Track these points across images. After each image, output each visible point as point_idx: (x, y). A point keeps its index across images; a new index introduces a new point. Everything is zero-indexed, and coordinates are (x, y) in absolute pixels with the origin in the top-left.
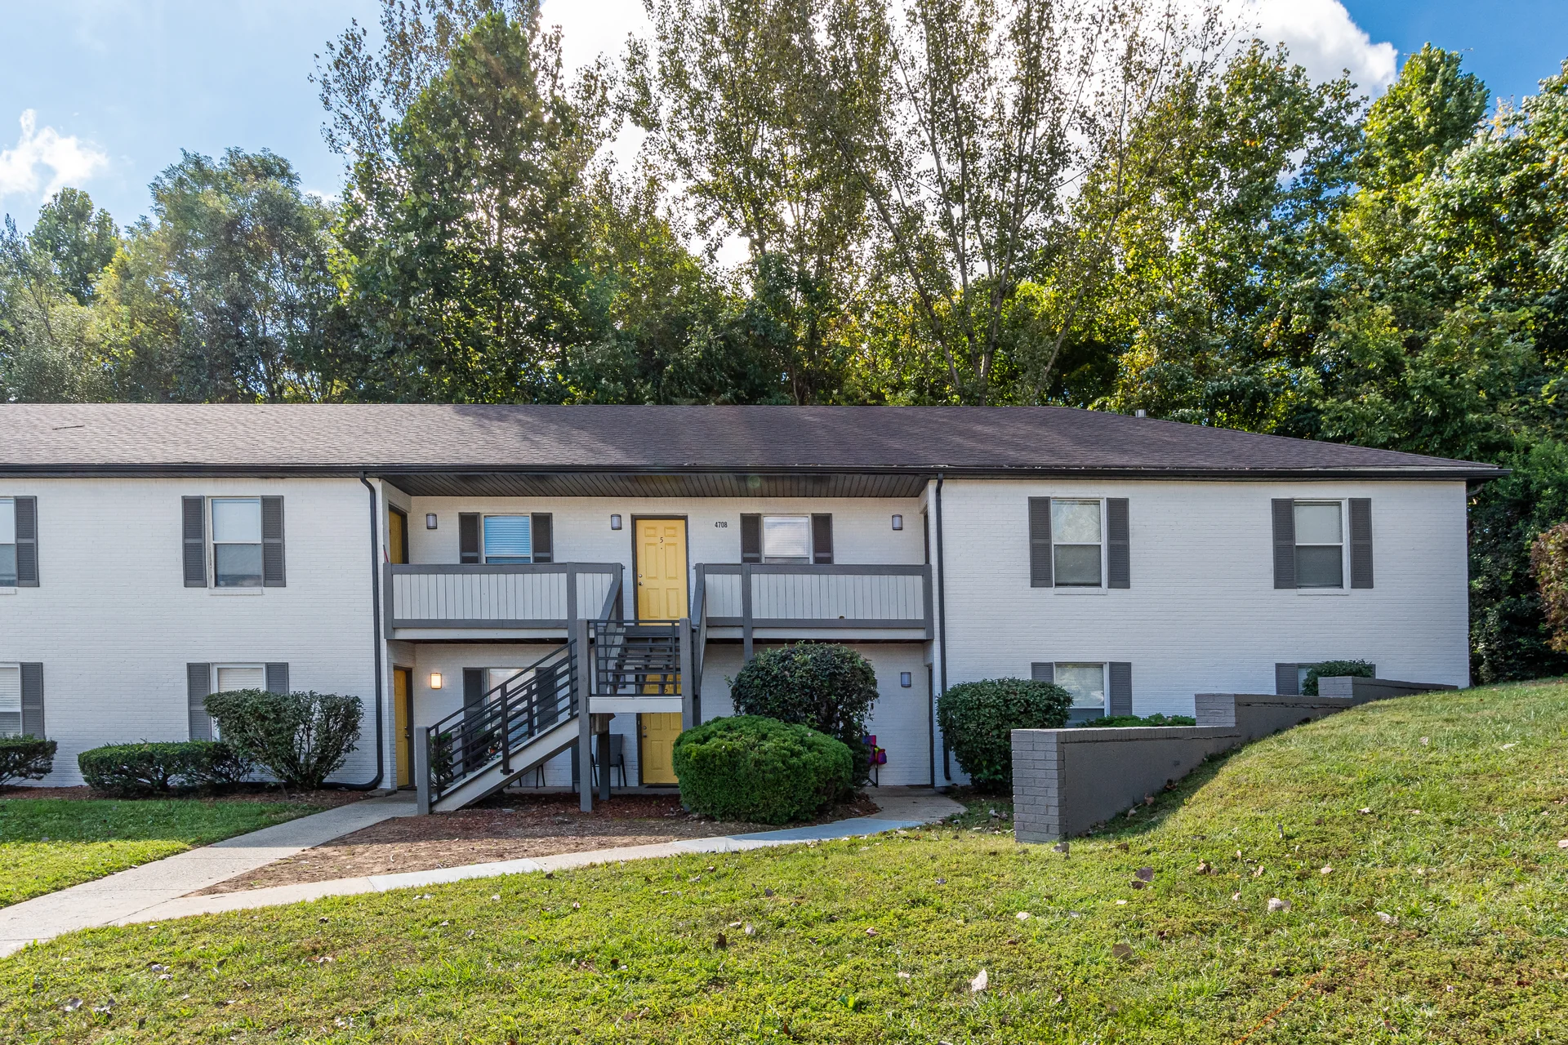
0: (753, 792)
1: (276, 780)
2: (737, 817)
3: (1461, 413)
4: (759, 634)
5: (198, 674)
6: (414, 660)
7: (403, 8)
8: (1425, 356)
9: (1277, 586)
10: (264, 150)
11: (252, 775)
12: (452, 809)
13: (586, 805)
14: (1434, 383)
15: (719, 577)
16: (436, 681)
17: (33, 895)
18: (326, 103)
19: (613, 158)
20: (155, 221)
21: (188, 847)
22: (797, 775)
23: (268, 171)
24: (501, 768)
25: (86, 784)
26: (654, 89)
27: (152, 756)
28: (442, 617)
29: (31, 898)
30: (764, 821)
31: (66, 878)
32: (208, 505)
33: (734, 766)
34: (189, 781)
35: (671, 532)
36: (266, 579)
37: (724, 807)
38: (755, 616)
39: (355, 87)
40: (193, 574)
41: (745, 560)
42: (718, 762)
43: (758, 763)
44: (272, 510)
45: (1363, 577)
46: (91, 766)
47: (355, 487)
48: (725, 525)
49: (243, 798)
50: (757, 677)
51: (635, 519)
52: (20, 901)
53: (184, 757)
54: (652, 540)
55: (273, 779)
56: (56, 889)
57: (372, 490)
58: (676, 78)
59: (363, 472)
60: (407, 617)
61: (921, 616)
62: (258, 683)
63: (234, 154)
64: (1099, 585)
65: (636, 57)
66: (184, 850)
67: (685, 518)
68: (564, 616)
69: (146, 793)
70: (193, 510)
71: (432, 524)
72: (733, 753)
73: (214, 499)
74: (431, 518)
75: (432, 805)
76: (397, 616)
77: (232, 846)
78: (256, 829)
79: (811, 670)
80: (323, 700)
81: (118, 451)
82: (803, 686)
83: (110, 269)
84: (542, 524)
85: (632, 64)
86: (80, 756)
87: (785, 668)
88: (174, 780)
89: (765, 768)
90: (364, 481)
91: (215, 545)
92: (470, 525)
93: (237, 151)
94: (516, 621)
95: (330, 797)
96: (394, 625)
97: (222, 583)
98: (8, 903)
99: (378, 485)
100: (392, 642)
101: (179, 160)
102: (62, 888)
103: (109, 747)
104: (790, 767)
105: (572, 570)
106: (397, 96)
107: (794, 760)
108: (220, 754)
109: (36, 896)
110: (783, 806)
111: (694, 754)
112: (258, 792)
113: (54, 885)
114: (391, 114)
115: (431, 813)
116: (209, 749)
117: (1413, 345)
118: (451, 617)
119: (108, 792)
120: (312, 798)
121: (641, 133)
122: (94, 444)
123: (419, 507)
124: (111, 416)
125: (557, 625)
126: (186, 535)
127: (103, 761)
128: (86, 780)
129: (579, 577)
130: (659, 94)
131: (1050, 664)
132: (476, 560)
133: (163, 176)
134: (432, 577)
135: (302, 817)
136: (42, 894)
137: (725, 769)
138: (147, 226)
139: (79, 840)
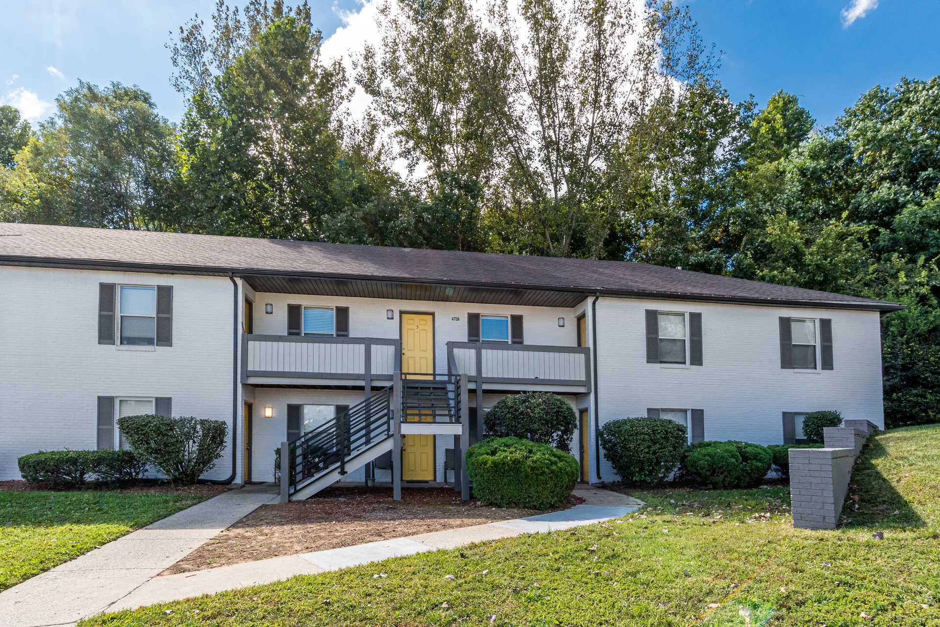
0: (530, 488)
1: (166, 477)
2: (517, 505)
3: (835, 279)
4: (486, 387)
5: (105, 404)
6: (254, 398)
7: (228, 9)
8: (814, 248)
9: (782, 367)
10: (134, 86)
11: (146, 474)
12: (304, 498)
13: (397, 495)
14: (822, 263)
15: (462, 350)
16: (268, 412)
17: (25, 577)
18: (175, 62)
19: (349, 111)
20: (60, 123)
21: (131, 530)
22: (557, 477)
23: (136, 97)
24: (339, 470)
25: (24, 480)
26: (379, 73)
27: (76, 459)
28: (281, 370)
29: (25, 580)
30: (535, 507)
31: (48, 559)
32: (118, 290)
33: (517, 471)
34: (103, 478)
35: (424, 322)
36: (158, 340)
37: (510, 498)
38: (484, 375)
39: (194, 55)
40: (106, 335)
41: (470, 340)
42: (507, 468)
43: (533, 469)
44: (165, 296)
45: (828, 364)
46: (29, 467)
47: (225, 283)
48: (458, 319)
49: (142, 490)
50: (509, 412)
51: (402, 313)
52: (16, 584)
53: (98, 461)
54: (411, 327)
55: (165, 477)
56: (44, 570)
57: (236, 285)
58: (392, 67)
59: (231, 273)
60: (257, 369)
61: (583, 378)
62: (150, 410)
63: (116, 85)
64: (684, 363)
65: (369, 55)
66: (128, 532)
67: (433, 314)
68: (363, 372)
69: (69, 486)
70: (107, 293)
71: (269, 310)
72: (516, 462)
73: (123, 286)
74: (269, 307)
75: (290, 495)
76: (250, 368)
77: (161, 528)
78: (170, 515)
79: (544, 409)
80: (202, 422)
81: (52, 251)
82: (541, 419)
83: (26, 149)
84: (342, 314)
85: (366, 58)
86: (20, 460)
87: (527, 407)
88: (90, 477)
89: (537, 472)
90: (232, 279)
91: (122, 317)
92: (294, 312)
93: (118, 84)
94: (331, 374)
95: (205, 490)
96: (247, 374)
97: (125, 342)
98: (6, 587)
99: (239, 282)
100: (245, 385)
101: (76, 85)
102: (48, 569)
103: (41, 453)
104: (553, 472)
105: (368, 342)
106: (221, 62)
107: (554, 467)
108: (127, 459)
109: (28, 578)
110: (547, 498)
111: (490, 462)
112: (151, 486)
113: (41, 566)
114: (216, 71)
115: (290, 501)
116: (119, 456)
117: (808, 243)
118: (287, 370)
119: (42, 486)
120: (193, 491)
121: (370, 97)
122: (32, 246)
123: (261, 299)
124: (39, 231)
125: (358, 377)
126: (101, 308)
127: (39, 463)
128: (24, 477)
129: (373, 347)
130: (381, 76)
131: (658, 409)
132: (298, 334)
133: (64, 95)
134: (275, 344)
135: (196, 504)
136: (34, 575)
137: (512, 473)
138: (52, 123)
139: (39, 524)
